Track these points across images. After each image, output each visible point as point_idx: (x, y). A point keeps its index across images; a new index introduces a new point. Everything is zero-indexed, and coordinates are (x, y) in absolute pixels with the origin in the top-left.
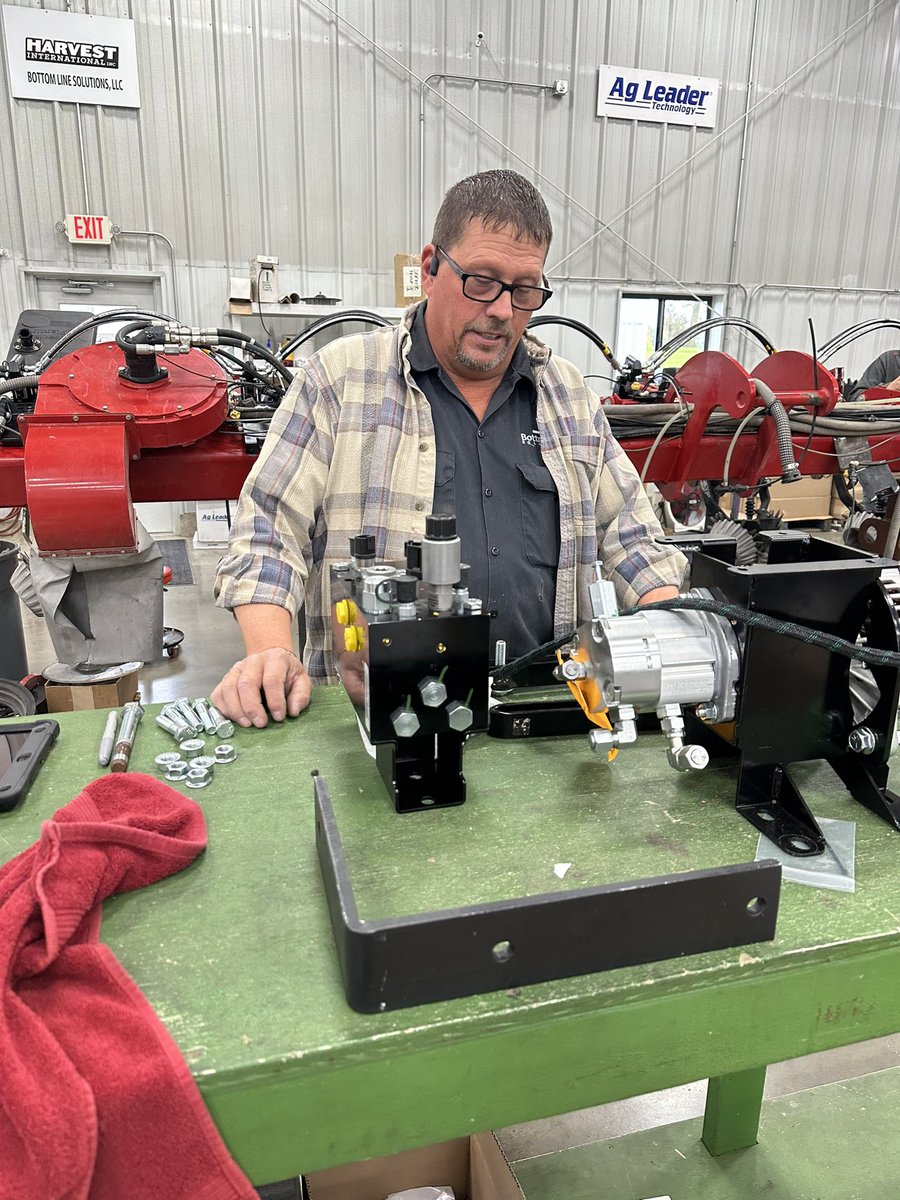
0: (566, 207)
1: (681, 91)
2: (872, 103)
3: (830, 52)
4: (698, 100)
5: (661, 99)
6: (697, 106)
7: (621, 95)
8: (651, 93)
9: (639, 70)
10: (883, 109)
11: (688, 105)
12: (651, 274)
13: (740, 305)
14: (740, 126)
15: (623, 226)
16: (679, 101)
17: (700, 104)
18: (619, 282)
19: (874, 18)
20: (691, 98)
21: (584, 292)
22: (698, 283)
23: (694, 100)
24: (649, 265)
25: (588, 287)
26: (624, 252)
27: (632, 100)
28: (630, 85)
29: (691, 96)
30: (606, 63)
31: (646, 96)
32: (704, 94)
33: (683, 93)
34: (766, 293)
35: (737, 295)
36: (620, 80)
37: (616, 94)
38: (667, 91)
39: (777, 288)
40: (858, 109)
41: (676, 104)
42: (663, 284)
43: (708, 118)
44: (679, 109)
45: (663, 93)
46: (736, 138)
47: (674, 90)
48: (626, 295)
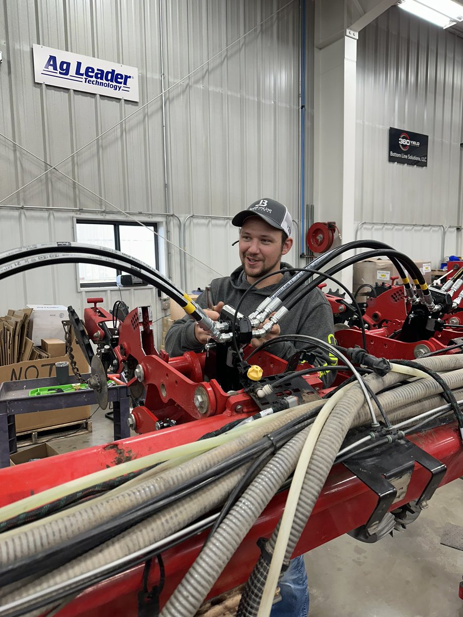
0: (15, 151)
1: (108, 73)
2: (251, 98)
3: (218, 61)
4: (123, 81)
5: (92, 77)
6: (122, 85)
7: (55, 68)
8: (83, 71)
9: (69, 53)
10: (259, 103)
11: (114, 84)
12: (101, 205)
13: (177, 229)
14: (159, 103)
15: (71, 168)
16: (107, 79)
17: (125, 83)
18: (73, 211)
19: (244, 43)
20: (116, 78)
21: (41, 218)
22: (140, 213)
23: (119, 80)
24: (99, 199)
25: (46, 214)
26: (74, 188)
27: (67, 74)
28: (62, 63)
29: (117, 78)
30: (39, 43)
31: (78, 72)
32: (127, 77)
33: (110, 75)
34: (195, 221)
35: (173, 223)
36: (53, 58)
37: (51, 68)
38: (96, 71)
39: (203, 217)
40: (242, 101)
41: (104, 81)
42: (113, 213)
43: (133, 95)
44: (108, 85)
45: (93, 71)
46: (157, 111)
47: (102, 71)
48: (80, 221)
